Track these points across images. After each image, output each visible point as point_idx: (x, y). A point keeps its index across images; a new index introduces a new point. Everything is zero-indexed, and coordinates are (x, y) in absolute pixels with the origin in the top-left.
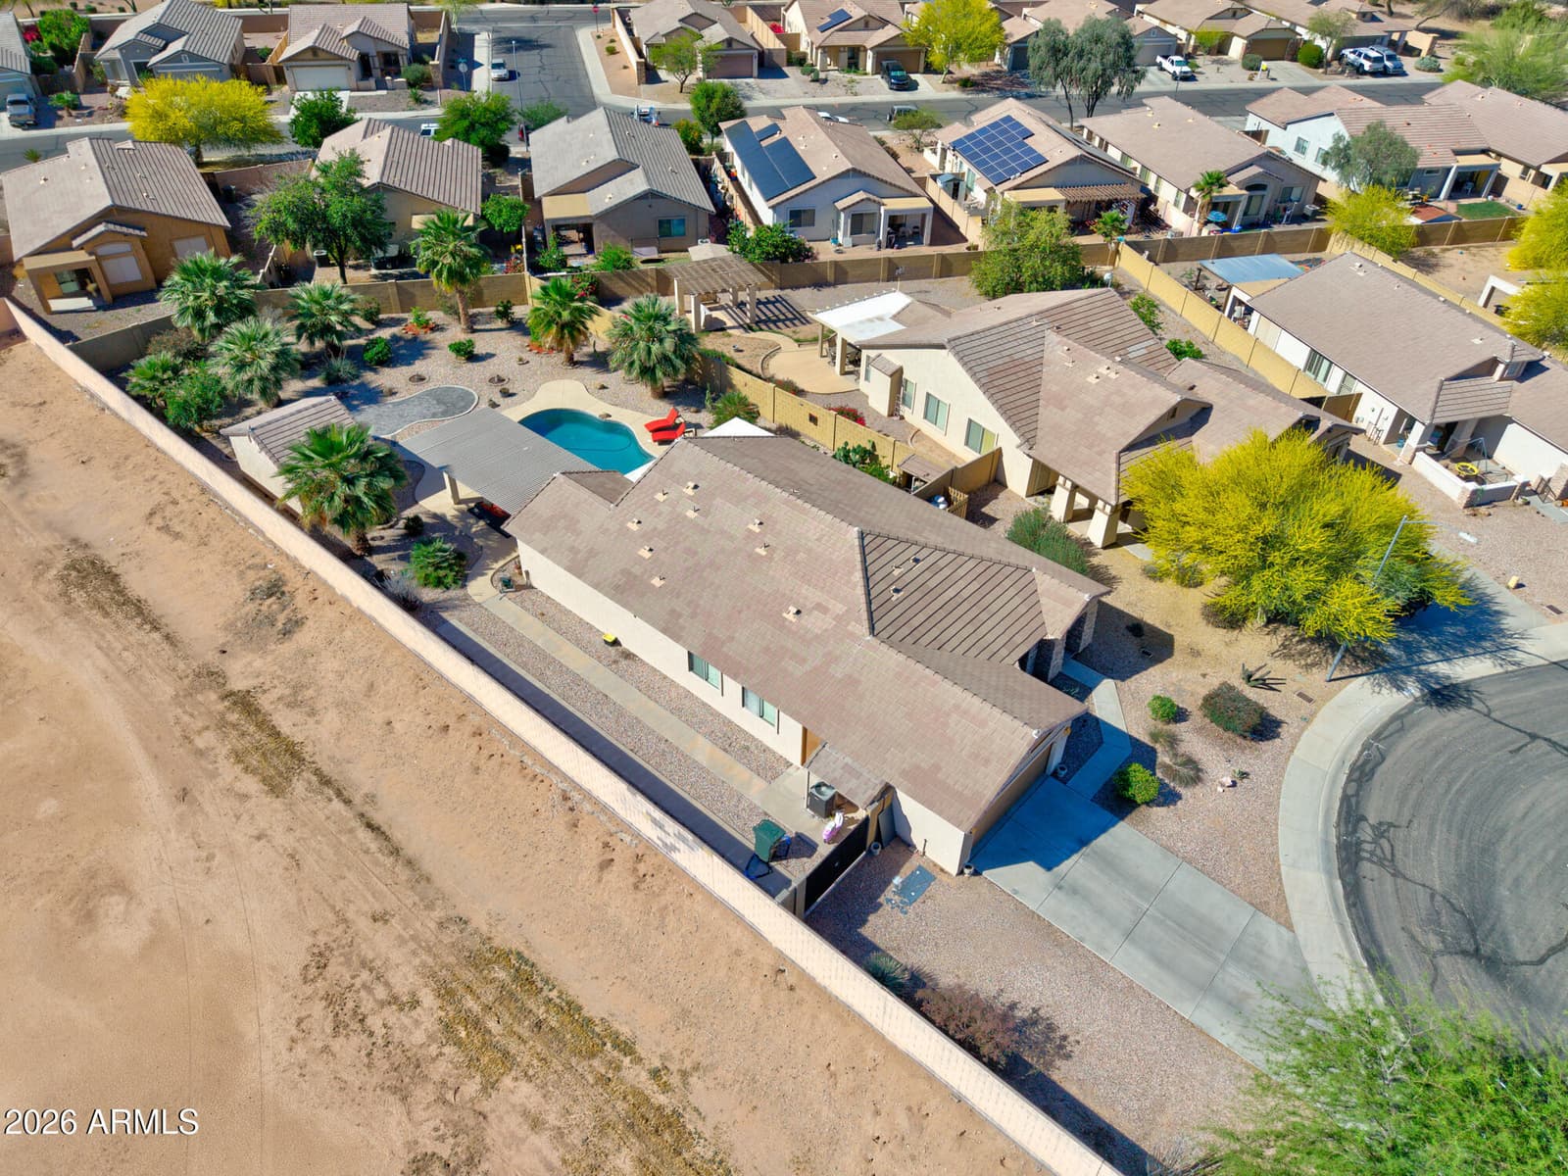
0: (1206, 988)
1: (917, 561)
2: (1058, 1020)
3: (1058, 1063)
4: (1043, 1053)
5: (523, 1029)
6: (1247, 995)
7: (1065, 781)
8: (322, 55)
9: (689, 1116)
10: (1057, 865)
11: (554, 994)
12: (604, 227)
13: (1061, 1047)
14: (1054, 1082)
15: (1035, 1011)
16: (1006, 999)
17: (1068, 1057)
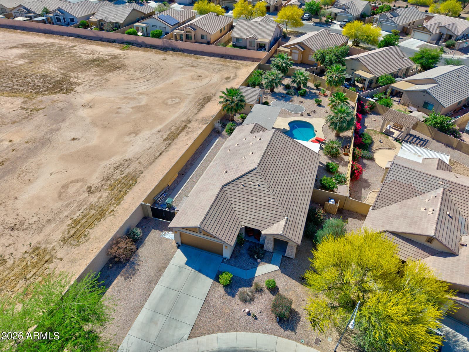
0: (155, 311)
1: (259, 186)
2: (136, 275)
3: (123, 277)
4: (125, 274)
5: (119, 189)
6: (156, 324)
7: (223, 262)
8: (425, 30)
9: (104, 218)
10: (188, 266)
11: (128, 190)
12: (406, 95)
13: (128, 277)
14: (117, 277)
15: (138, 270)
16: (140, 263)
17: (125, 279)
